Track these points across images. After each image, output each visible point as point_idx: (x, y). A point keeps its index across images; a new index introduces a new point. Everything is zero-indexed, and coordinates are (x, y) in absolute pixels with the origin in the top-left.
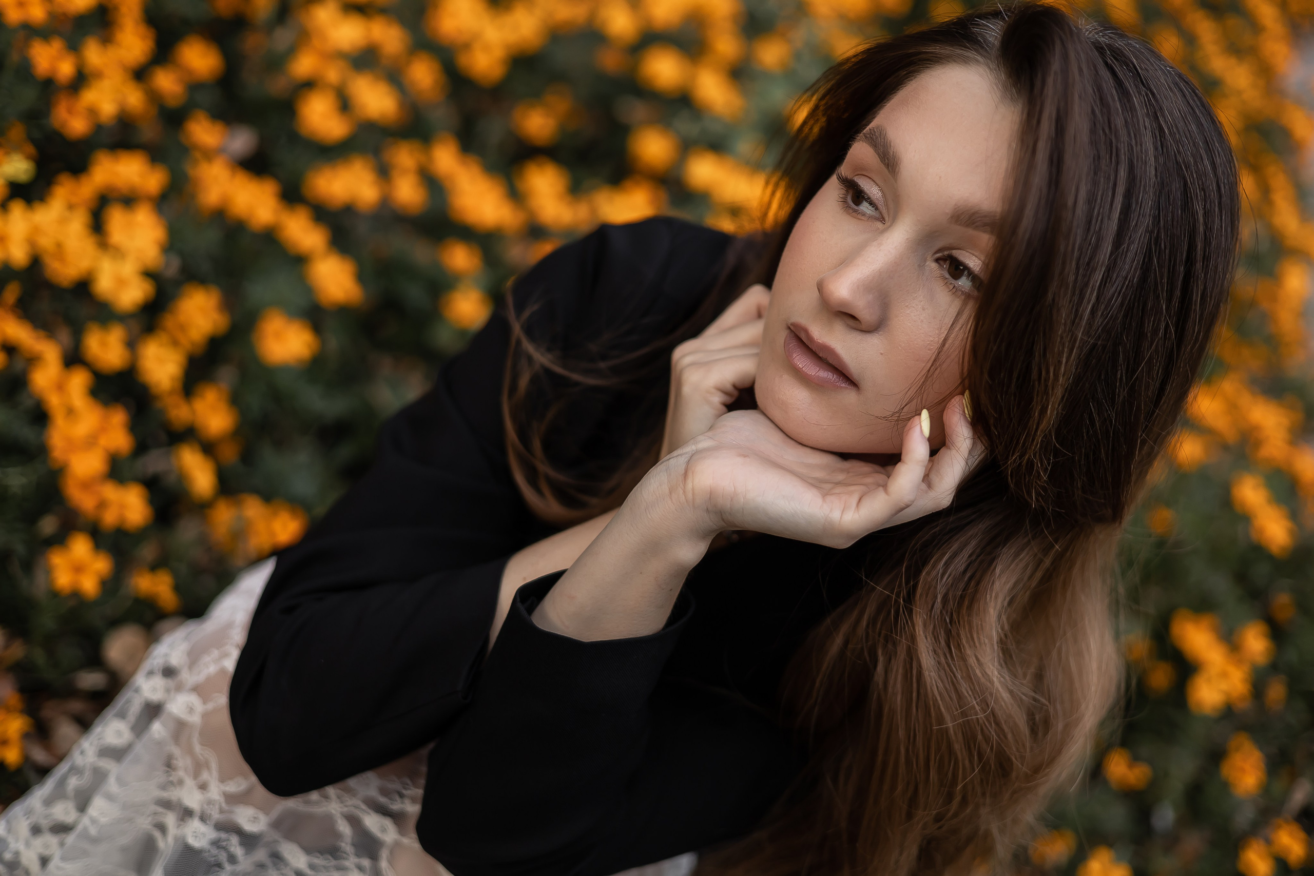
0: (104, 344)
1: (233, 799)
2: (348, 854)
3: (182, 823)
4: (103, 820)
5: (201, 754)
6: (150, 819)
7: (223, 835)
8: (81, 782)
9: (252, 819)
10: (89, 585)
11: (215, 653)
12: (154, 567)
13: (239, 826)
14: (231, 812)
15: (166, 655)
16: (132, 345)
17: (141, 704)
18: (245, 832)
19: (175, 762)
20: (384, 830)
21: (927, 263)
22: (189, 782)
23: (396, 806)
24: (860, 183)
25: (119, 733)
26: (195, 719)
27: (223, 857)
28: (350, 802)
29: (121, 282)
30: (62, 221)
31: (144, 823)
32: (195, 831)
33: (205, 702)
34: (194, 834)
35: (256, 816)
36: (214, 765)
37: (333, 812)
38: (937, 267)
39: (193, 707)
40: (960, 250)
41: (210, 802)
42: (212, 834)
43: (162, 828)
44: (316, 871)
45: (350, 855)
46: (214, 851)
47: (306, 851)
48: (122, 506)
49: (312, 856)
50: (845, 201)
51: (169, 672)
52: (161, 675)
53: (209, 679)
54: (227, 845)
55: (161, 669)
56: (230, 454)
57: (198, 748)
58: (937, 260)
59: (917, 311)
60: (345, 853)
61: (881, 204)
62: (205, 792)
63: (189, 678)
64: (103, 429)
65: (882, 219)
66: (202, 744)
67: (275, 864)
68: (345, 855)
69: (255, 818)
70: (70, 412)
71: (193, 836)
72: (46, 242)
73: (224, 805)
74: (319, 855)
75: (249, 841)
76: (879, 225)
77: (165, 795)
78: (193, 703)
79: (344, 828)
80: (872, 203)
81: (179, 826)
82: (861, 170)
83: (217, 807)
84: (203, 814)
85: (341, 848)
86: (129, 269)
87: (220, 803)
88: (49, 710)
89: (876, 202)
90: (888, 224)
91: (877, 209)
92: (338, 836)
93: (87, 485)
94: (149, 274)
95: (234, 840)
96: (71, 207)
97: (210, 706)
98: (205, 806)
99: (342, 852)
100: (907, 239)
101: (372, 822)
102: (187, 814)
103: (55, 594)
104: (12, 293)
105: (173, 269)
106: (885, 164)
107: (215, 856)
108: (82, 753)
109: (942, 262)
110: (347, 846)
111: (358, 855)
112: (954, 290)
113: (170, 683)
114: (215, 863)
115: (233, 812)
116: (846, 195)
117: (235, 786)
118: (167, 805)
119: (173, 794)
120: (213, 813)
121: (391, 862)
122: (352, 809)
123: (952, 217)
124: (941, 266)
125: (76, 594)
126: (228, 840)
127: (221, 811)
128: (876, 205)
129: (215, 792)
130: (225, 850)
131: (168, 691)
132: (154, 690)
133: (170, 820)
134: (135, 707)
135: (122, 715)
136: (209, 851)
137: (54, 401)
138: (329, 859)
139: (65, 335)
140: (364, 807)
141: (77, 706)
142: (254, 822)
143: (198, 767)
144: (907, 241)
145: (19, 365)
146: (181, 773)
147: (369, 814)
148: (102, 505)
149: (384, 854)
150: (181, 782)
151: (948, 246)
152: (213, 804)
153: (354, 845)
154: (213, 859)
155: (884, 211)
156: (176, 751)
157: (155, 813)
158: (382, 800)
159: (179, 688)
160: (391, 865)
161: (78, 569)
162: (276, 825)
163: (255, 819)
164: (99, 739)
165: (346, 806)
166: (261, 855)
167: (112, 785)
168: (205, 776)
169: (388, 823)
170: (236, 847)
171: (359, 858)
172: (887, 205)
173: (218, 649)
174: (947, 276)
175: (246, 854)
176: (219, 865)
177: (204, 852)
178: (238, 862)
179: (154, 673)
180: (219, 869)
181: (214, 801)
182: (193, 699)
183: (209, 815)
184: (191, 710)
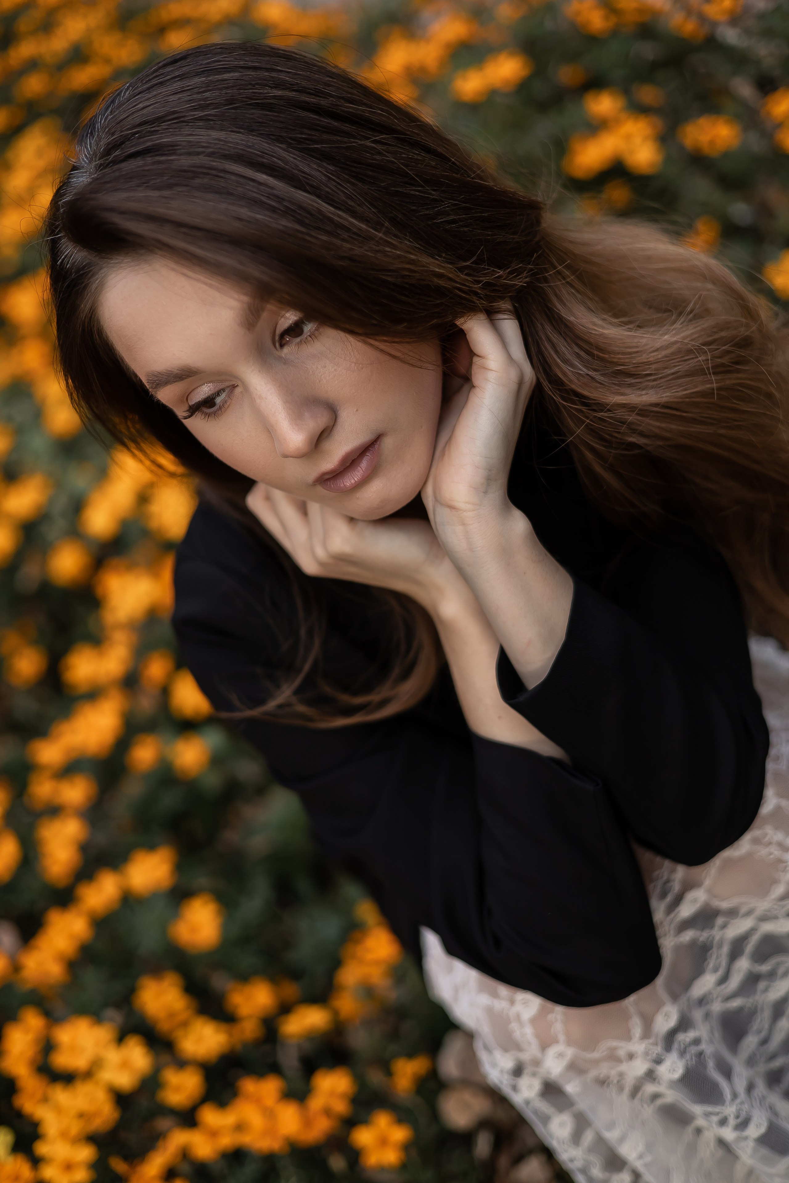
0: (178, 1089)
1: (647, 1033)
3: (657, 1080)
4: (641, 1148)
5: (602, 1052)
6: (645, 1106)
7: (676, 1046)
8: (598, 1165)
10: (400, 1134)
11: (514, 1026)
12: (389, 1073)
13: (670, 1030)
14: (657, 1035)
15: (502, 1071)
16: (181, 1063)
17: (540, 1101)
18: (676, 1026)
19: (602, 1076)
20: (695, 900)
21: (283, 356)
22: (624, 1067)
23: (676, 887)
24: (197, 400)
25: (562, 1125)
26: (570, 1052)
27: (694, 1050)
28: (667, 928)
29: (125, 1065)
30: (59, 1110)
31: (648, 1112)
32: (668, 1070)
33: (557, 1042)
34: (671, 1071)
35: (664, 1014)
36: (614, 1043)
37: (672, 944)
38: (289, 347)
39: (559, 1053)
40: (278, 326)
41: (646, 1054)
42: (674, 1056)
43: (656, 1096)
44: (719, 967)
45: (711, 933)
46: (688, 1056)
47: (702, 974)
48: (332, 1094)
49: (706, 969)
50: (209, 415)
51: (518, 1071)
52: (519, 1078)
53: (537, 1036)
54: (684, 1044)
55: (513, 1077)
56: (291, 990)
57: (596, 1055)
58: (282, 346)
59: (325, 373)
60: (709, 938)
61: (220, 386)
62: (636, 1056)
63: (532, 1051)
64: (258, 1101)
65: (234, 387)
66: (594, 1050)
67: (707, 1003)
68: (711, 938)
69: (665, 1015)
70: (240, 1127)
71: (673, 1074)
72: (76, 1128)
73: (651, 1041)
74: (706, 963)
75: (684, 1024)
76: (238, 390)
77: (627, 1089)
78: (555, 1053)
79: (688, 936)
80: (218, 394)
81: (659, 1083)
82: (187, 397)
83: (651, 1047)
84: (655, 1061)
85: (704, 941)
86: (113, 1055)
87: (649, 1044)
89: (217, 389)
90: (239, 383)
91: (223, 390)
92: (693, 943)
93: (307, 1122)
94: (121, 1039)
95: (681, 1037)
96: (45, 1100)
97: (562, 1038)
98: (649, 1057)
99: (707, 941)
100: (259, 371)
101: (686, 910)
102: (650, 1075)
103: (403, 1167)
104: (118, 1165)
105: (115, 1016)
106: (186, 378)
107: (692, 1056)
108: (572, 1160)
109: (284, 342)
110: (703, 936)
111: (712, 927)
112: (313, 336)
113: (528, 1070)
114: (698, 1057)
116: (203, 412)
117: (637, 1028)
118: (635, 1091)
119: (629, 1082)
120: (656, 1052)
122: (672, 926)
123: (249, 329)
124: (287, 343)
125: (406, 1147)
126: (680, 1042)
127: (655, 1044)
128: (220, 390)
129: (638, 1047)
130: (688, 1046)
131: (534, 1075)
132: (530, 1087)
133: (650, 1088)
134: (543, 1106)
135: (546, 1120)
136: (687, 1061)
137: (226, 1141)
139: (163, 1123)
140: (672, 915)
141: (503, 1161)
142: (668, 1016)
143: (613, 1057)
144: (262, 372)
145: (185, 1168)
146: (613, 1073)
147: (678, 912)
148: (327, 1112)
149: (715, 903)
150: (621, 1075)
151: (272, 335)
152: (649, 1050)
153: (702, 930)
154: (694, 1058)
155: (227, 384)
156: (593, 1074)
157: (641, 1100)
158: (669, 898)
159: (537, 1063)
161: (383, 1142)
162: (675, 997)
163: (667, 1015)
164: (563, 1143)
165: (669, 931)
166: (697, 1015)
167: (611, 1136)
168: (622, 1053)
169: (691, 895)
170: (687, 1036)
171: (715, 926)
172: (222, 381)
173: (510, 1023)
174: (298, 340)
175: (695, 1028)
176: (700, 1055)
177: (687, 1063)
178: (700, 1037)
179: (515, 1085)
180: (703, 1055)
181: (645, 1049)
182: (552, 1052)
183: (657, 1056)
184: (561, 1055)
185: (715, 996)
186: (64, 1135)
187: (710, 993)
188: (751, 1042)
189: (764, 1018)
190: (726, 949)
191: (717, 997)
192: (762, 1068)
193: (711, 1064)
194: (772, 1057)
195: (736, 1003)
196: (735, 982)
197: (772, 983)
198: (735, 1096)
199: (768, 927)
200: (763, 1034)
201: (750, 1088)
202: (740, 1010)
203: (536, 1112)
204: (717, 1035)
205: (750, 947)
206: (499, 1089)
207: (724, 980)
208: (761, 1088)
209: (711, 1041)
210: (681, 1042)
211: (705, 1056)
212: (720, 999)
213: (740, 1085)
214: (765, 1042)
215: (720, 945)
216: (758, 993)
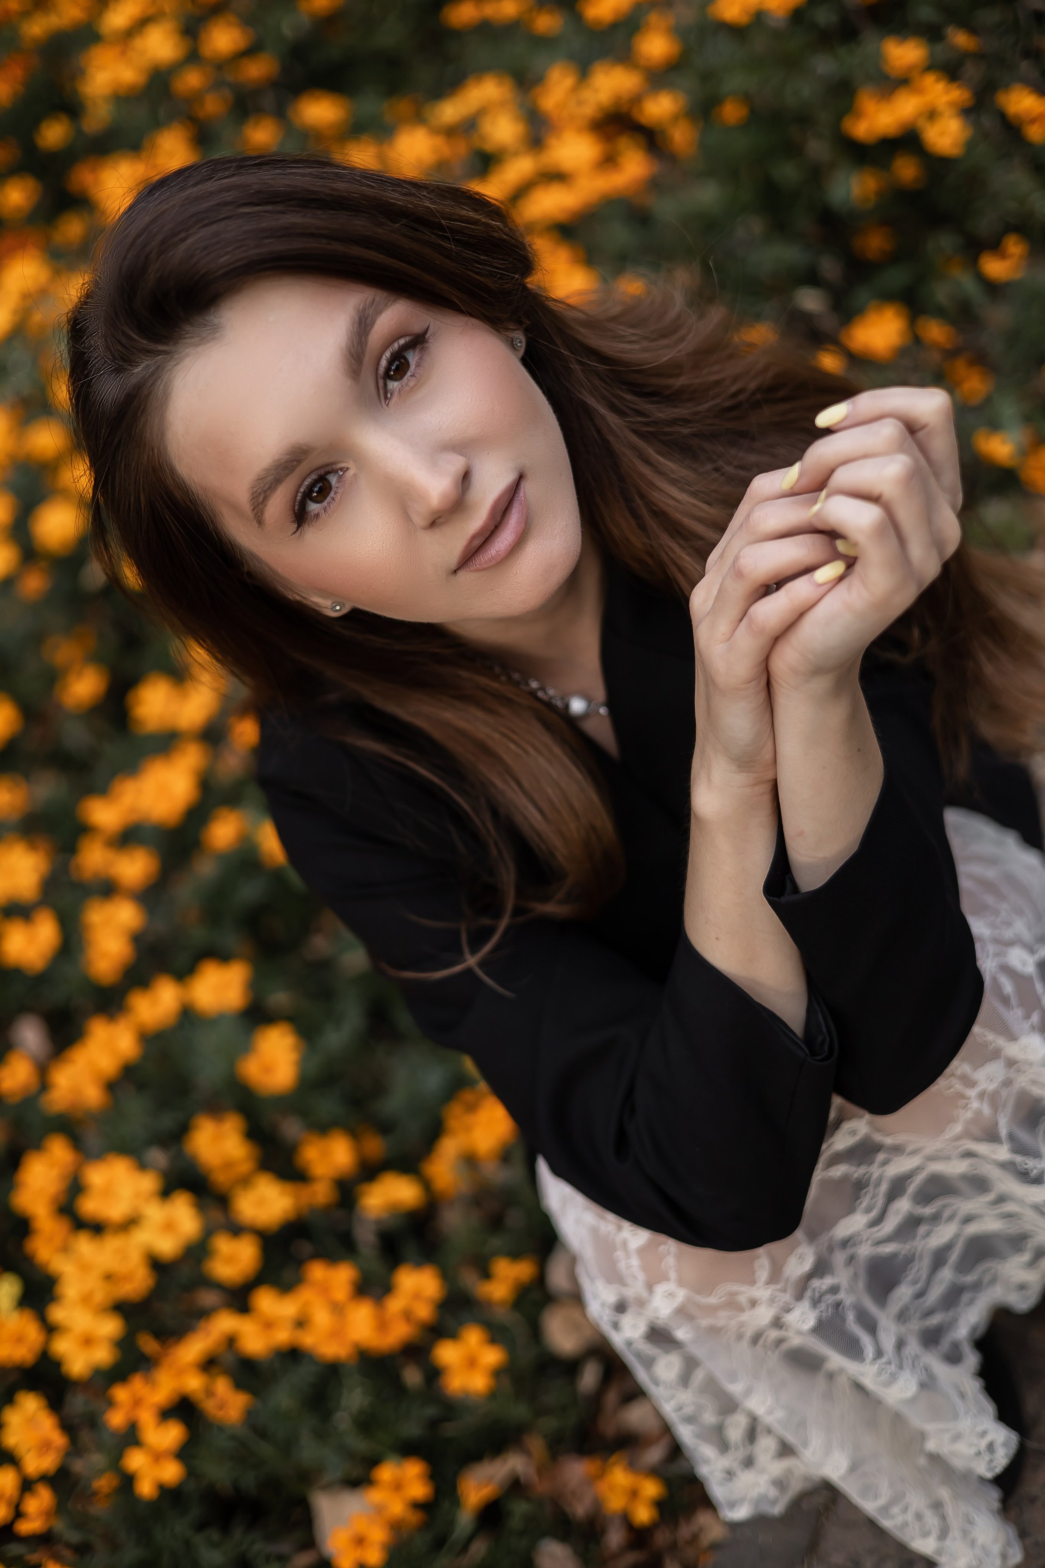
0: (229, 1260)
1: (775, 1276)
2: (867, 1173)
3: (785, 1327)
4: (770, 1401)
5: (720, 1298)
6: (769, 1352)
7: (808, 1293)
9: (801, 1260)
10: (492, 1356)
11: (619, 1254)
12: (486, 1274)
13: (804, 1276)
14: (787, 1280)
15: (603, 1305)
16: (236, 1230)
17: (645, 1343)
18: (810, 1270)
19: (719, 1325)
20: (853, 1133)
22: (745, 1317)
25: (669, 1366)
26: (681, 1295)
27: (830, 1299)
29: (169, 1227)
30: (82, 1265)
31: (773, 1359)
32: (798, 1319)
33: (667, 1279)
34: (802, 1321)
35: (798, 1256)
36: (735, 1288)
37: (819, 1178)
39: (669, 1292)
41: (772, 1300)
42: (805, 1305)
43: (780, 1341)
44: (874, 1208)
45: (868, 1170)
46: (822, 1306)
47: (851, 1213)
48: (417, 1296)
49: (858, 1208)
51: (621, 1307)
52: (621, 1315)
53: (644, 1268)
54: (819, 1292)
55: (615, 1314)
56: (375, 1146)
57: (713, 1300)
60: (865, 1175)
62: (759, 1302)
63: (635, 1288)
64: (325, 1290)
66: (710, 1295)
67: (854, 1245)
68: (867, 1176)
69: (800, 1257)
70: (301, 1323)
72: (101, 1295)
73: (778, 1287)
74: (859, 1201)
75: (821, 1268)
78: (665, 1292)
79: (840, 1170)
81: (786, 1330)
83: (778, 1294)
84: (783, 1308)
85: (858, 1178)
86: (155, 1212)
87: (775, 1290)
88: (608, 1428)
92: (845, 1178)
93: (382, 1325)
94: (166, 1193)
95: (816, 1283)
96: (65, 1249)
97: (673, 1275)
98: (776, 1304)
99: (863, 1178)
101: (843, 1140)
102: (778, 1322)
103: (493, 1395)
104: (148, 1344)
105: (161, 1158)
107: (828, 1308)
110: (858, 1172)
111: (871, 1163)
113: (633, 1309)
114: (835, 1308)
115: (788, 1279)
117: (763, 1271)
118: (757, 1339)
119: (750, 1331)
120: (784, 1300)
121: (888, 1134)
125: (497, 1373)
127: (784, 1290)
129: (762, 1292)
130: (823, 1295)
131: (640, 1314)
132: (635, 1326)
133: (773, 1334)
134: (648, 1349)
135: (649, 1363)
136: (821, 1312)
137: (283, 1336)
138: (866, 1192)
139: (208, 1298)
141: (612, 1397)
142: (804, 1259)
143: (732, 1305)
145: (229, 1360)
147: (832, 1143)
148: (408, 1316)
149: (878, 1138)
150: (741, 1323)
152: (775, 1297)
153: (858, 1165)
154: (830, 1309)
156: (705, 1321)
157: (764, 1347)
159: (641, 1303)
160: (892, 1134)
161: (472, 1363)
162: (814, 1241)
163: (801, 1258)
164: (671, 1386)
166: (839, 1258)
168: (743, 1299)
169: (847, 1126)
170: (823, 1283)
171: (875, 1162)
173: (616, 1250)
175: (833, 1274)
176: (838, 1305)
177: (822, 1315)
178: (839, 1285)
179: (617, 1321)
180: (841, 1306)
181: (771, 1295)
182: (661, 1289)
183: (784, 1304)
184: (671, 1295)
185: (865, 1238)
186: (86, 1299)
187: (858, 1234)
188: (904, 1293)
189: (922, 1267)
190: (884, 1188)
191: (867, 1240)
192: (915, 1325)
193: (851, 1317)
194: (929, 1313)
195: (889, 1249)
196: (890, 1225)
197: (935, 1228)
198: (879, 1354)
199: (937, 1167)
200: (919, 1286)
201: (900, 1345)
202: (894, 1256)
203: (639, 1355)
204: (861, 1284)
205: (912, 1188)
206: (598, 1325)
207: (878, 1221)
208: (913, 1347)
209: (851, 1290)
210: (815, 1290)
211: (843, 1308)
212: (869, 1242)
213: (888, 1341)
214: (920, 1295)
215: (878, 1184)
216: (918, 1238)
